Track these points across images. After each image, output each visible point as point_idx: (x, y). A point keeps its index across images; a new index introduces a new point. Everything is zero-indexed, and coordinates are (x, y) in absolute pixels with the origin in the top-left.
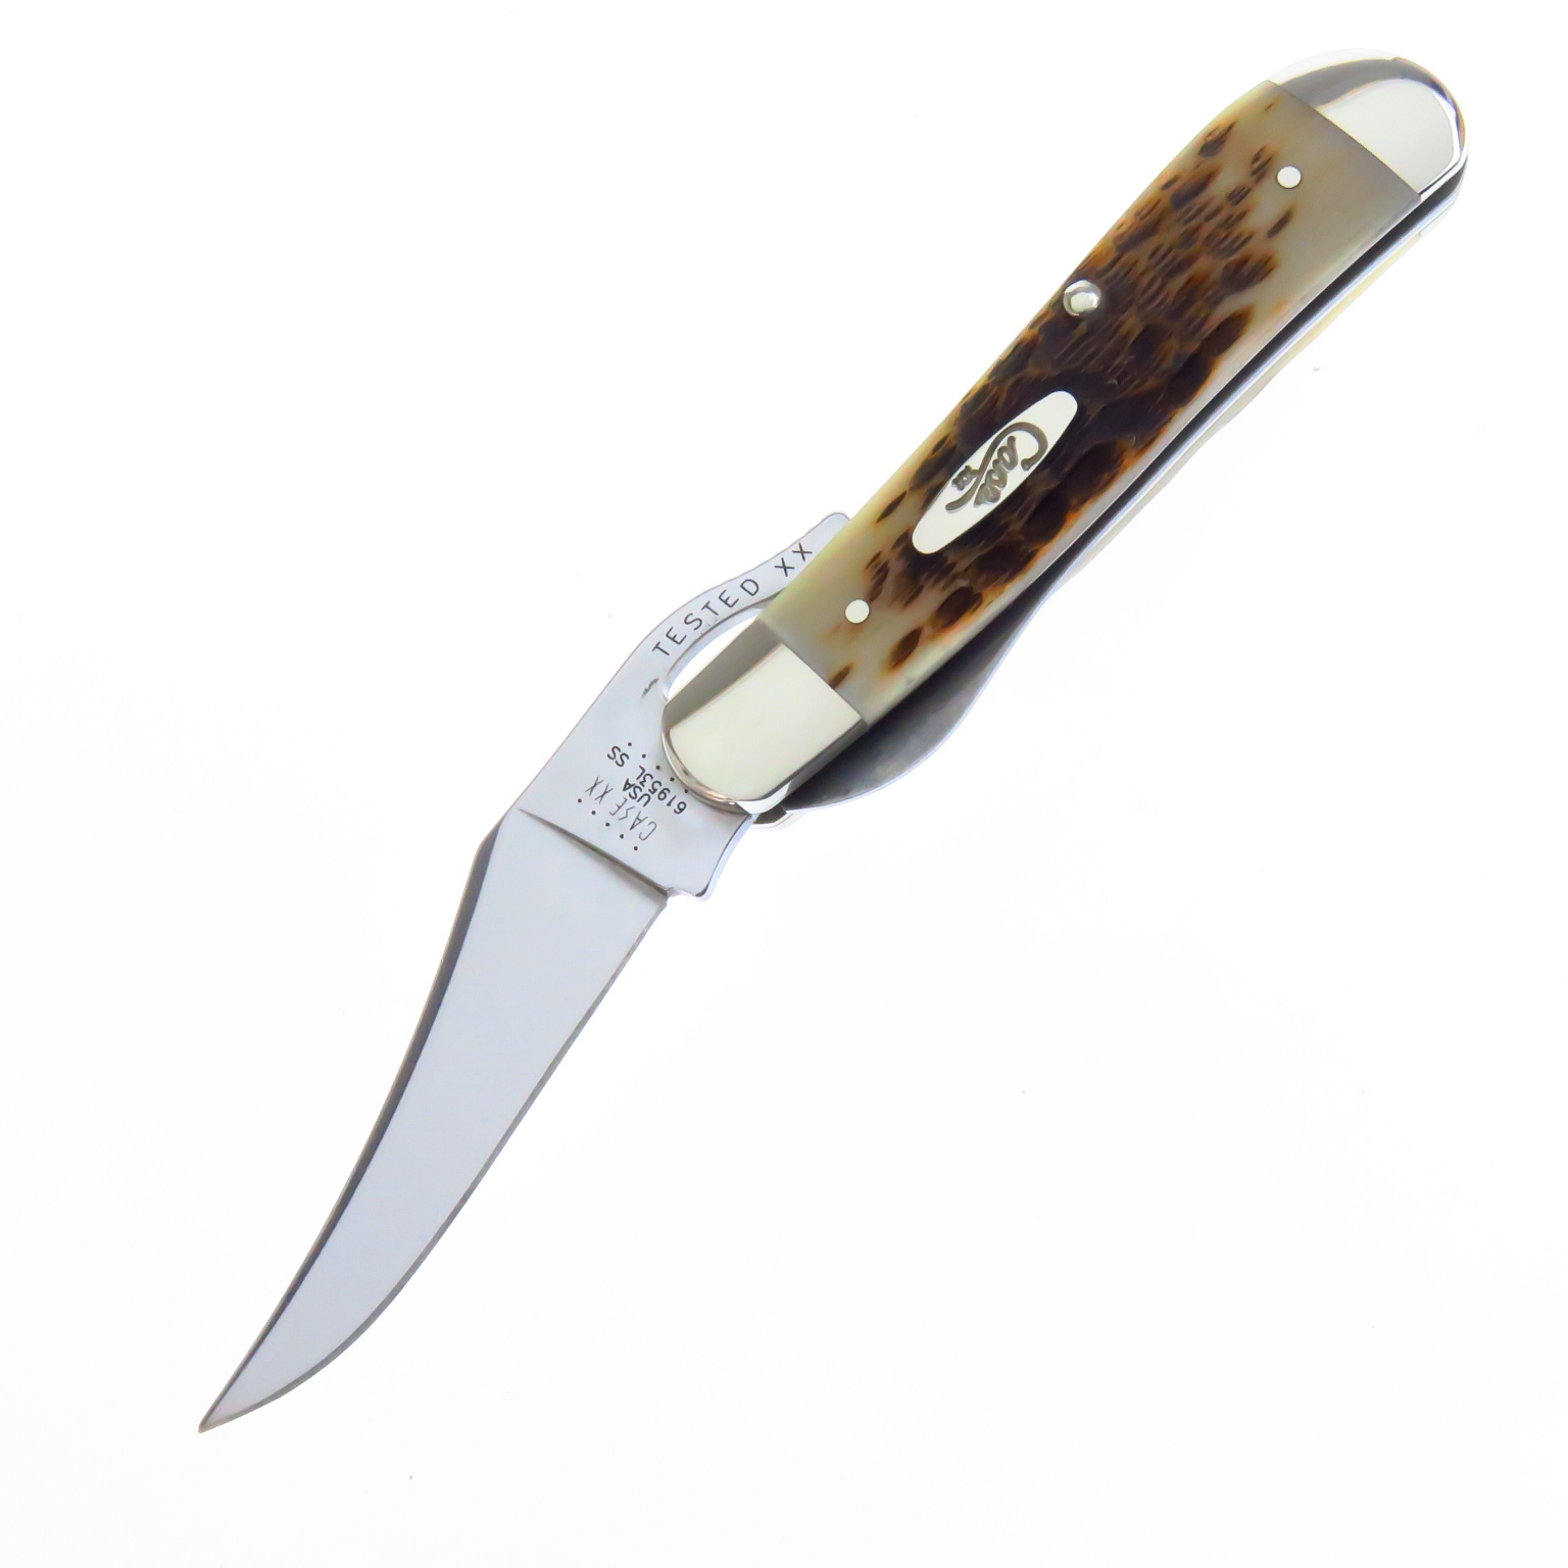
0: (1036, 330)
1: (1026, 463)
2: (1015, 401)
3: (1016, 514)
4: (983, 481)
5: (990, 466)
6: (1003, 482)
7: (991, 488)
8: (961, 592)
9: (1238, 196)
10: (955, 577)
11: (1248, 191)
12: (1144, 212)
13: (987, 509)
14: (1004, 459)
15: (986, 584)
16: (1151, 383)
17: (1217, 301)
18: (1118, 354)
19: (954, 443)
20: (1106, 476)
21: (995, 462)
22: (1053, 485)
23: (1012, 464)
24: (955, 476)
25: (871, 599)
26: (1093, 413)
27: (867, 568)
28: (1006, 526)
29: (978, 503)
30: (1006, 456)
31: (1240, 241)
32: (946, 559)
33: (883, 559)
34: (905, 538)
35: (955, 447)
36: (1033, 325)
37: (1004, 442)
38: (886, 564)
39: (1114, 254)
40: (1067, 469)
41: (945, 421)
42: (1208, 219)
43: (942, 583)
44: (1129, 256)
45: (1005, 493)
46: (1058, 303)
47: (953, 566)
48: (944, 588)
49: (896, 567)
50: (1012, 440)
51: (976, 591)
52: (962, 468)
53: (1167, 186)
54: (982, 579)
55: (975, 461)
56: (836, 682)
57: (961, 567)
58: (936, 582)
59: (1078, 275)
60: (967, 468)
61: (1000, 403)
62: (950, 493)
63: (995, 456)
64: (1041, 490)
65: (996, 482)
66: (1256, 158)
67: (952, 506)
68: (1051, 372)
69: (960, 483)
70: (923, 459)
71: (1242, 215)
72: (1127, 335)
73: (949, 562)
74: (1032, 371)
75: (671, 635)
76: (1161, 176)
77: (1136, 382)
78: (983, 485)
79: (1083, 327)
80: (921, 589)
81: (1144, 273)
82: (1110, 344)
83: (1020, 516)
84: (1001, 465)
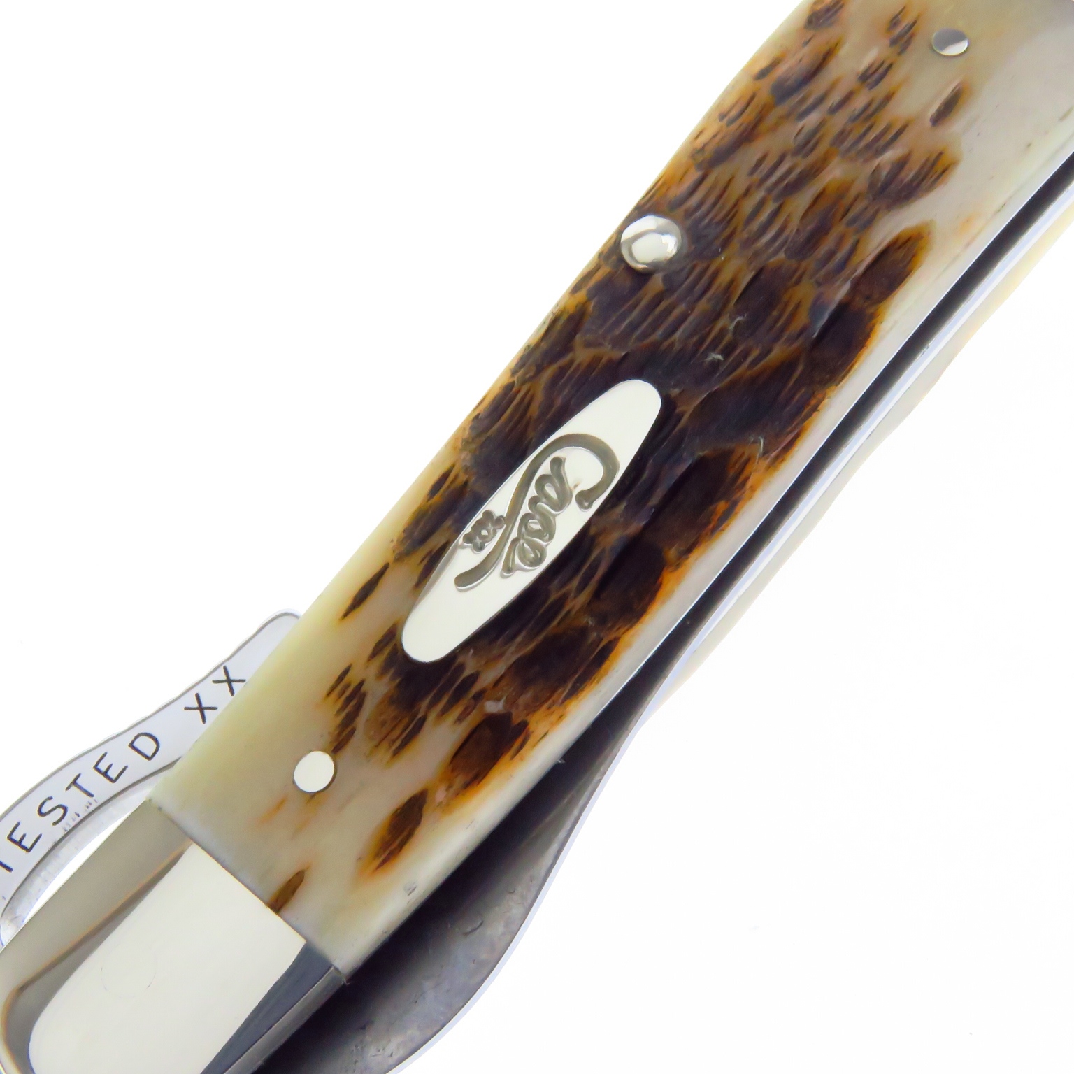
0: (582, 295)
1: (585, 498)
2: (559, 402)
3: (575, 583)
4: (514, 534)
5: (525, 509)
6: (548, 530)
7: (529, 543)
8: (493, 722)
9: (873, 76)
10: (479, 696)
11: (890, 66)
12: (734, 113)
13: (523, 579)
14: (548, 497)
15: (533, 707)
16: (778, 352)
17: (868, 224)
18: (718, 316)
19: (463, 478)
20: (722, 506)
21: (534, 501)
22: (635, 527)
23: (560, 505)
24: (468, 529)
25: (336, 748)
26: (688, 409)
27: (329, 694)
28: (561, 601)
29: (508, 569)
30: (550, 490)
31: (893, 132)
32: (461, 667)
33: (354, 678)
34: (390, 642)
35: (466, 484)
36: (576, 289)
37: (545, 468)
38: (362, 683)
39: (695, 175)
40: (655, 500)
41: (446, 446)
42: (834, 110)
43: (457, 711)
44: (719, 174)
45: (554, 549)
46: (614, 252)
47: (474, 678)
48: (460, 720)
49: (378, 689)
50: (558, 463)
51: (516, 720)
52: (479, 516)
53: (763, 74)
54: (527, 697)
55: (499, 503)
56: (280, 902)
57: (488, 678)
58: (444, 712)
59: (641, 211)
60: (488, 515)
61: (534, 410)
62: (463, 558)
63: (532, 492)
64: (612, 540)
65: (538, 534)
66: (894, 22)
67: (467, 579)
68: (611, 352)
69: (478, 540)
70: (413, 508)
71: (888, 98)
72: (732, 283)
73: (467, 673)
74: (581, 355)
75: (17, 836)
76: (754, 61)
77: (755, 353)
78: (515, 541)
79: (657, 283)
80: (423, 721)
81: (747, 193)
82: (703, 305)
83: (581, 588)
84: (543, 505)
